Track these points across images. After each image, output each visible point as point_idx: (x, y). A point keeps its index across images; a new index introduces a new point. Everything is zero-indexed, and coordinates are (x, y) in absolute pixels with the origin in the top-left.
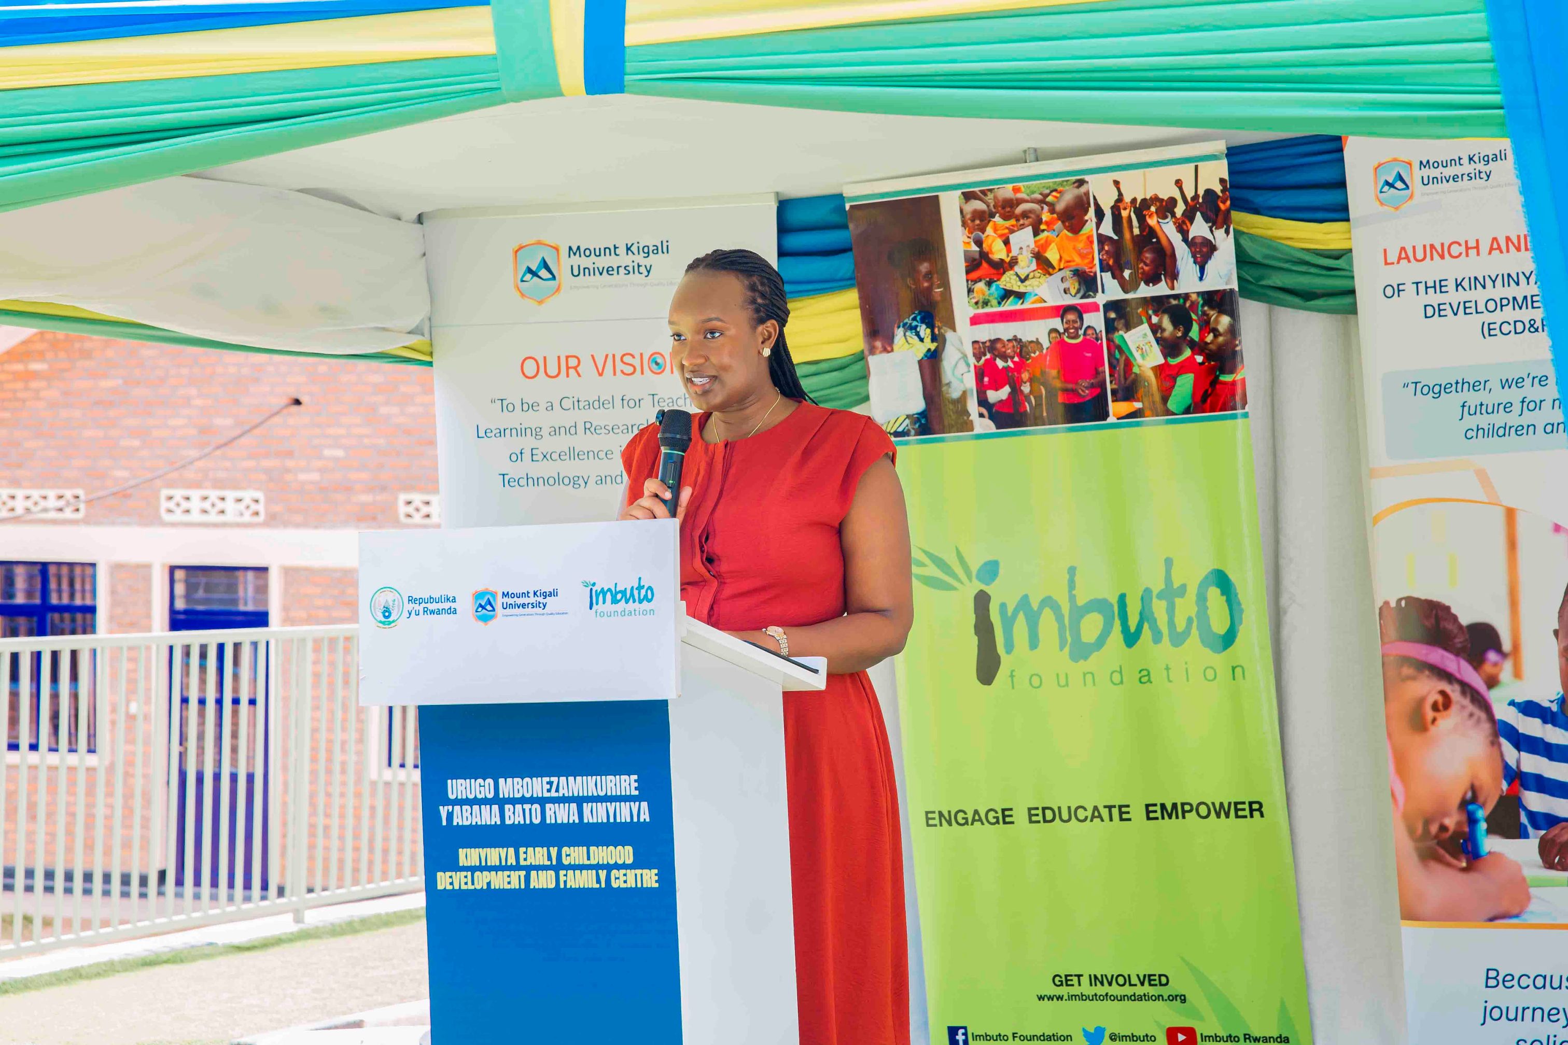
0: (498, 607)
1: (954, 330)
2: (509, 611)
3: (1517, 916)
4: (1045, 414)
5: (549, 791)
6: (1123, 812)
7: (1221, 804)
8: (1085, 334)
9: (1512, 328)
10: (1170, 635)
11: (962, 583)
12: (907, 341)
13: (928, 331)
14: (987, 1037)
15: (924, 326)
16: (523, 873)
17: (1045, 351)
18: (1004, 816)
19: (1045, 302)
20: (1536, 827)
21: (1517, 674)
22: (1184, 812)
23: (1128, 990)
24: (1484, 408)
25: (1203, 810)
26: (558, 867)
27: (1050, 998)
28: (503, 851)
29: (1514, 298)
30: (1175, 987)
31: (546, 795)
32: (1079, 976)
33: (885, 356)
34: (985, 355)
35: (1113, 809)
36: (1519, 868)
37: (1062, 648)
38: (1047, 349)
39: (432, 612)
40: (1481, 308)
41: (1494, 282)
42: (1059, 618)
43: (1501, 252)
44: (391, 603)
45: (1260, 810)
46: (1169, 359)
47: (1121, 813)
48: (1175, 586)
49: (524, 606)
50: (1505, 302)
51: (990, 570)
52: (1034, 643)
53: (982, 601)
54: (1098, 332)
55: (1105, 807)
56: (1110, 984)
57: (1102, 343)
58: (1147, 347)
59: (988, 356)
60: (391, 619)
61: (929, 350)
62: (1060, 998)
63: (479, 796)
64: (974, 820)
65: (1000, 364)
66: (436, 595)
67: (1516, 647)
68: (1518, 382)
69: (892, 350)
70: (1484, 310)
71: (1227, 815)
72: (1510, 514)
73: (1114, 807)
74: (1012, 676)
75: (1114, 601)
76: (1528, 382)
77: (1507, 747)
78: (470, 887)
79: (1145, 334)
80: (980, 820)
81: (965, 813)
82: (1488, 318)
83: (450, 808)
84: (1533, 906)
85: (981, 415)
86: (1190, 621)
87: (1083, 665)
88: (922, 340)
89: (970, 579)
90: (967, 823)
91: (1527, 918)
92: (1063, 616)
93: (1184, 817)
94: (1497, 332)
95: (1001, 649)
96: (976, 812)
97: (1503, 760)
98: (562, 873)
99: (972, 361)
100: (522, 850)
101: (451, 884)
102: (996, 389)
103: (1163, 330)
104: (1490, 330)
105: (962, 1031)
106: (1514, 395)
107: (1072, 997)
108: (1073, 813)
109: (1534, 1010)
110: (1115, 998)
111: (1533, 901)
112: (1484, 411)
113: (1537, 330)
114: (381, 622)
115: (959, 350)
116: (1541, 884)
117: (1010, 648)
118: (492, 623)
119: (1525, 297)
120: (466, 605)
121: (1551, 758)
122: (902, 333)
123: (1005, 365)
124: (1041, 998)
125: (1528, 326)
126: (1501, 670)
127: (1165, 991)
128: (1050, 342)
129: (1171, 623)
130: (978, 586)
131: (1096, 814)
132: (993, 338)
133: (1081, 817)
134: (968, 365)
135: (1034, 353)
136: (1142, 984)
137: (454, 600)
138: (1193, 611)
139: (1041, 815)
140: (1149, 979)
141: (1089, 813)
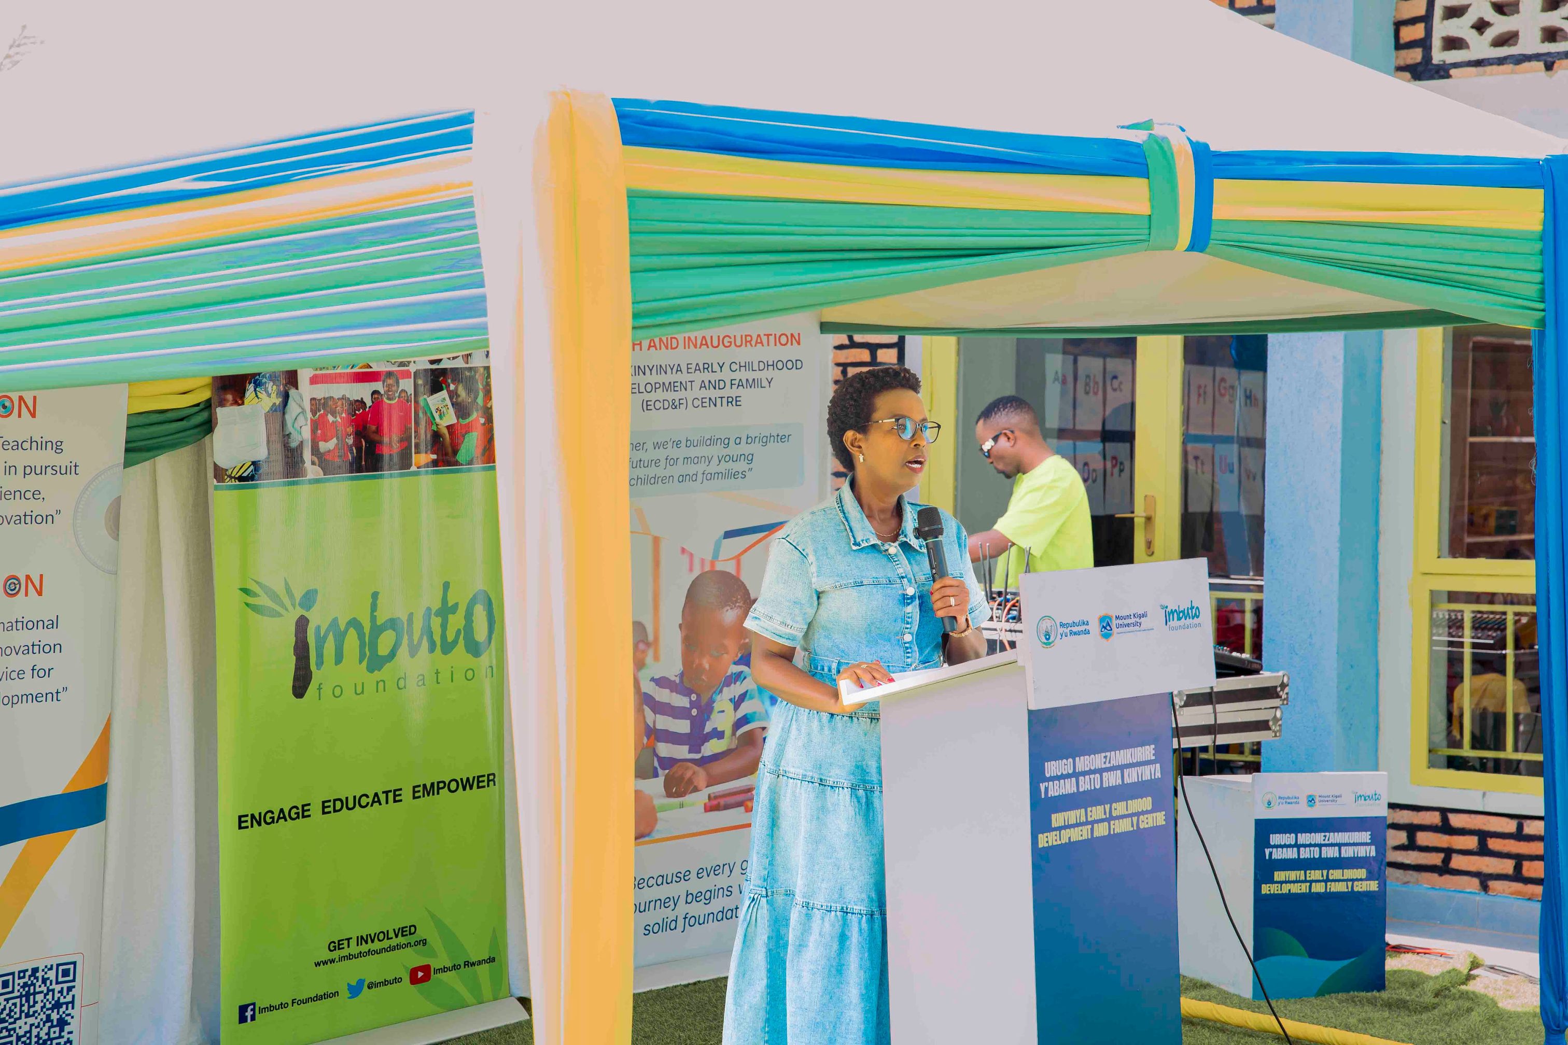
0: (1114, 627)
1: (297, 388)
2: (1120, 630)
3: (649, 835)
4: (363, 463)
5: (1105, 763)
6: (396, 795)
7: (468, 779)
8: (399, 397)
9: (661, 405)
10: (442, 646)
11: (287, 610)
12: (257, 396)
13: (275, 387)
14: (271, 1008)
15: (271, 383)
16: (1090, 827)
17: (367, 410)
18: (303, 811)
19: (371, 367)
20: (663, 768)
21: (656, 658)
22: (439, 788)
23: (386, 944)
24: (642, 462)
25: (453, 786)
26: (1110, 819)
27: (325, 963)
28: (1078, 812)
29: (664, 383)
30: (421, 934)
31: (1104, 766)
32: (348, 939)
33: (236, 408)
34: (320, 411)
35: (389, 794)
36: (651, 799)
37: (361, 662)
38: (370, 407)
39: (1075, 634)
40: (642, 389)
41: (651, 370)
42: (361, 636)
43: (656, 349)
44: (1049, 628)
45: (493, 780)
46: (460, 420)
47: (395, 796)
48: (450, 605)
49: (1128, 625)
50: (658, 386)
51: (309, 599)
52: (339, 659)
53: (302, 625)
54: (409, 394)
55: (383, 792)
56: (373, 941)
57: (411, 405)
58: (444, 409)
59: (322, 412)
60: (1050, 641)
61: (275, 404)
62: (332, 961)
63: (1064, 773)
64: (279, 818)
65: (331, 418)
66: (1076, 621)
67: (656, 639)
68: (664, 445)
69: (243, 403)
70: (644, 391)
71: (471, 788)
72: (656, 541)
73: (390, 791)
74: (320, 689)
75: (404, 619)
76: (670, 444)
77: (648, 711)
78: (1059, 843)
79: (444, 399)
80: (284, 818)
81: (273, 813)
82: (647, 397)
83: (1047, 784)
84: (659, 826)
85: (313, 463)
86: (458, 632)
87: (377, 675)
88: (269, 395)
89: (294, 606)
90: (273, 822)
91: (655, 835)
92: (364, 634)
93: (438, 793)
94: (652, 407)
95: (313, 667)
96: (282, 811)
97: (645, 722)
98: (1112, 822)
99: (309, 415)
100: (1089, 809)
101: (1047, 842)
102: (326, 441)
103: (458, 396)
104: (647, 405)
105: (252, 1007)
106: (661, 454)
107: (342, 959)
108: (357, 802)
109: (656, 901)
110: (376, 952)
111: (659, 822)
112: (642, 465)
113: (676, 407)
114: (1045, 643)
115: (300, 406)
116: (664, 809)
117: (320, 663)
118: (1111, 639)
119: (670, 383)
120: (1095, 627)
121: (675, 717)
122: (252, 389)
123: (335, 420)
124: (317, 964)
125: (671, 404)
126: (646, 656)
127: (412, 939)
128: (373, 402)
129: (444, 636)
130: (299, 612)
131: (376, 799)
132: (327, 396)
133: (363, 804)
134: (306, 419)
135: (359, 411)
136: (397, 936)
137: (1087, 624)
138: (462, 624)
139: (332, 806)
140: (401, 932)
141: (370, 800)
